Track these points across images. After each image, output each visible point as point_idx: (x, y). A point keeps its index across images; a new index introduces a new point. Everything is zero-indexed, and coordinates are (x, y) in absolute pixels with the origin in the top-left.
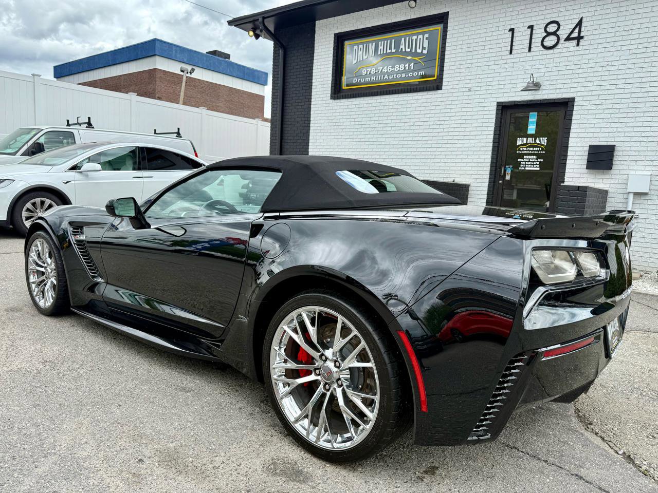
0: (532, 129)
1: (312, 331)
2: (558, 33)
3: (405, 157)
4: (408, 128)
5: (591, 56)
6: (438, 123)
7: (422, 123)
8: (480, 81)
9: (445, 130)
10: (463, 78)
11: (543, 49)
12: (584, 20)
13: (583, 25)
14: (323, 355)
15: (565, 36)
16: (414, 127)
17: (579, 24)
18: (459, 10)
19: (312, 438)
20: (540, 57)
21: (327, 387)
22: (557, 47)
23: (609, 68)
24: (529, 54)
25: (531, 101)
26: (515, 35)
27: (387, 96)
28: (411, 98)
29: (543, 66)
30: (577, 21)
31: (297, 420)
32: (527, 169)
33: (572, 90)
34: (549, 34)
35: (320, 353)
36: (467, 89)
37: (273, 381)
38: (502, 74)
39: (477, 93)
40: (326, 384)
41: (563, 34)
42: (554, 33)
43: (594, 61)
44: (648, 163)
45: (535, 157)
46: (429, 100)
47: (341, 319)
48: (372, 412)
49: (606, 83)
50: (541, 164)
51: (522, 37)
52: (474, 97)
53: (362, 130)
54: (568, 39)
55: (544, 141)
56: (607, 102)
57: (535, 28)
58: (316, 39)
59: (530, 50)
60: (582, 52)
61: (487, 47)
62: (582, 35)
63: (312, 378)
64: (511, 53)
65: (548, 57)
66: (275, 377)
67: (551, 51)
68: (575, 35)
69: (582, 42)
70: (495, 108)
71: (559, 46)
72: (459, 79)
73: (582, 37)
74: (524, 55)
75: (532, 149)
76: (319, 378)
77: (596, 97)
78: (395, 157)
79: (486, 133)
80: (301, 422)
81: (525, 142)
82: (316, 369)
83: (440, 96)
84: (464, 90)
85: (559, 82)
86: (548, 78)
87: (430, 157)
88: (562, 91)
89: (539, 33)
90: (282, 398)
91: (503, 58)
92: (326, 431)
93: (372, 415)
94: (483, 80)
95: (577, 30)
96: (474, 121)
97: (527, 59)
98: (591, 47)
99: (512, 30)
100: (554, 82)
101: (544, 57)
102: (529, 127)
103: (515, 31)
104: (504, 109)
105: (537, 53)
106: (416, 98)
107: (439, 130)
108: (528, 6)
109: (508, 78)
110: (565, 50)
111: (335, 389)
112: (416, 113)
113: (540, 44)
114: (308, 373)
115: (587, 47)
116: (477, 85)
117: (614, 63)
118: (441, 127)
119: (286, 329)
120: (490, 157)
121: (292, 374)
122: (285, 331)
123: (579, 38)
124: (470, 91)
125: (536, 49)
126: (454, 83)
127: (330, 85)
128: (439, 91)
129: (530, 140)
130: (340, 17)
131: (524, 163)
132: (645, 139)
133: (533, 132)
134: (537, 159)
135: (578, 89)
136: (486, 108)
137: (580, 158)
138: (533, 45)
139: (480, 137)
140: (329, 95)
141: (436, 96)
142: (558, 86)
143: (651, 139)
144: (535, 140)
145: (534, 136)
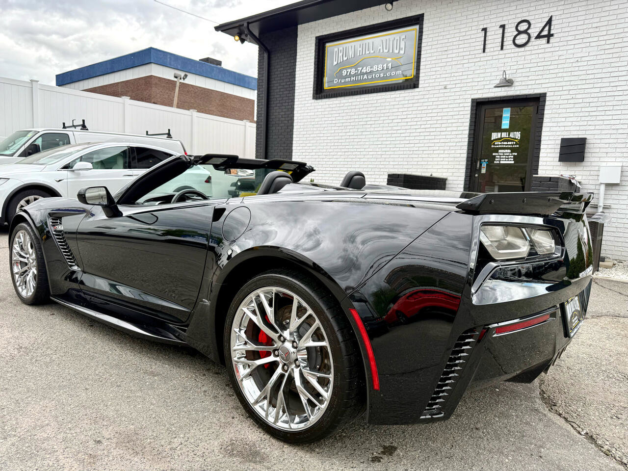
0: (505, 124)
1: (270, 311)
2: (529, 31)
3: (384, 153)
4: (387, 125)
5: (560, 53)
6: (416, 120)
7: (400, 121)
8: (455, 78)
9: (423, 126)
10: (438, 76)
11: (515, 47)
12: (553, 18)
13: (553, 23)
14: (281, 336)
15: (536, 34)
16: (392, 125)
17: (549, 22)
18: (434, 12)
19: (271, 420)
20: (512, 55)
21: (286, 367)
22: (528, 45)
23: (579, 64)
24: (501, 52)
25: (504, 97)
26: (488, 34)
27: (367, 96)
28: (389, 96)
29: (515, 63)
30: (547, 19)
31: (257, 402)
32: (501, 162)
33: (544, 86)
34: (520, 33)
35: (279, 334)
36: (443, 87)
37: (234, 363)
38: (476, 72)
39: (452, 90)
40: (285, 364)
41: (534, 32)
42: (525, 32)
43: (563, 57)
44: (618, 155)
45: (509, 151)
46: (407, 98)
47: (297, 299)
48: (327, 391)
49: (576, 78)
50: (515, 158)
51: (494, 36)
52: (449, 94)
53: (343, 128)
54: (539, 37)
55: (517, 135)
56: (578, 96)
57: (506, 27)
58: (298, 42)
59: (502, 49)
60: (552, 49)
61: (461, 46)
62: (552, 33)
63: (271, 359)
64: (484, 51)
65: (520, 54)
66: (236, 359)
67: (522, 49)
68: (545, 33)
69: (552, 40)
70: (470, 104)
71: (530, 44)
72: (434, 77)
73: (552, 35)
74: (497, 53)
75: (506, 143)
76: (278, 359)
77: (567, 92)
78: (375, 153)
79: (462, 128)
80: (261, 404)
81: (499, 137)
82: (275, 350)
83: (417, 94)
84: (440, 87)
85: (530, 78)
86: (520, 75)
87: (408, 152)
88: (534, 87)
89: (511, 32)
90: (242, 380)
91: (477, 56)
92: (284, 412)
93: (327, 394)
94: (458, 78)
95: (547, 28)
96: (449, 117)
97: (500, 57)
98: (561, 44)
99: (485, 30)
100: (526, 79)
101: (516, 55)
102: (503, 122)
103: (488, 30)
104: (479, 105)
105: (509, 51)
106: (394, 96)
108: (500, 6)
109: (481, 75)
110: (536, 47)
111: (293, 369)
112: (394, 110)
113: (511, 42)
114: (268, 354)
115: (556, 45)
116: (452, 82)
117: (583, 59)
118: (418, 123)
119: (246, 311)
120: (465, 151)
121: (252, 355)
122: (245, 313)
123: (549, 36)
124: (445, 88)
125: (508, 47)
126: (430, 81)
127: (312, 86)
128: (416, 90)
129: (504, 135)
130: (321, 21)
131: (498, 157)
132: (615, 132)
133: (507, 127)
134: (511, 153)
135: (549, 85)
136: (461, 105)
137: (553, 151)
138: (505, 43)
139: (457, 133)
140: (312, 95)
141: (413, 94)
142: (530, 82)
143: (621, 131)
144: (509, 135)
145: (508, 131)
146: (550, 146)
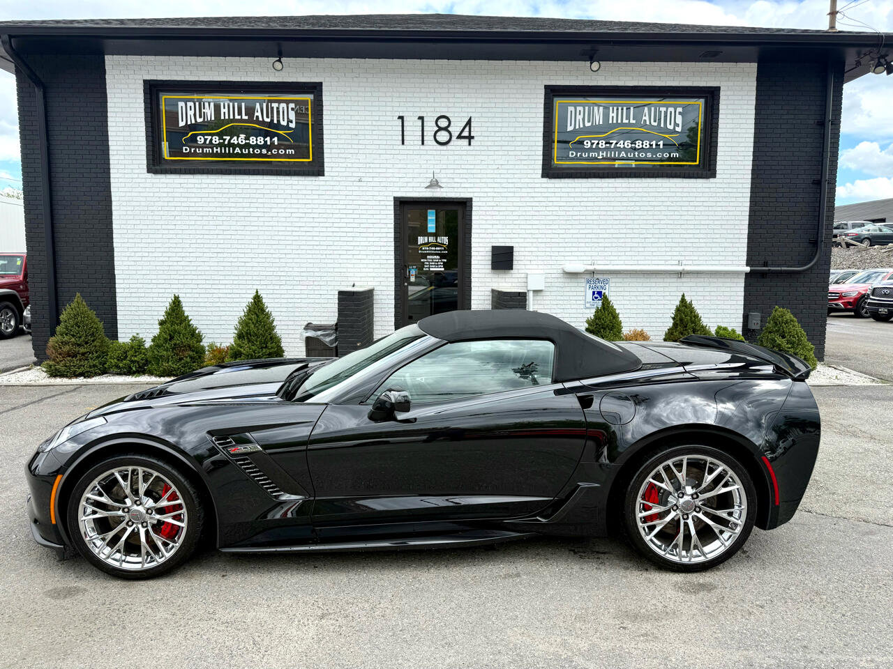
0: (431, 227)
2: (449, 129)
4: (284, 219)
5: (483, 158)
6: (325, 216)
7: (303, 215)
8: (371, 170)
9: (336, 225)
10: (350, 165)
11: (436, 144)
12: (472, 120)
13: (472, 124)
15: (457, 134)
16: (291, 219)
17: (469, 123)
18: (336, 83)
20: (435, 153)
22: (450, 144)
23: (500, 172)
24: (422, 147)
25: (431, 198)
26: (405, 124)
28: (282, 182)
29: (439, 162)
30: (467, 120)
32: (431, 269)
33: (469, 190)
34: (440, 129)
36: (357, 179)
38: (396, 166)
39: (369, 184)
41: (455, 130)
42: (446, 129)
43: (485, 163)
44: (540, 262)
45: (438, 257)
46: (309, 187)
49: (498, 185)
50: (445, 265)
51: (413, 127)
52: (365, 189)
53: (210, 218)
54: (460, 137)
55: (445, 240)
56: (502, 204)
57: (425, 119)
58: (108, 81)
59: (423, 144)
61: (374, 133)
62: (472, 135)
64: (403, 143)
65: (443, 153)
67: (444, 148)
68: (466, 134)
69: (473, 142)
70: (392, 203)
71: (451, 143)
72: (344, 165)
73: (473, 137)
74: (418, 147)
75: (434, 249)
77: (491, 199)
78: (270, 256)
79: (386, 230)
81: (426, 241)
83: (323, 183)
84: (353, 179)
85: (456, 180)
86: (444, 175)
87: (319, 256)
88: (460, 190)
89: (430, 128)
91: (395, 147)
94: (375, 170)
95: (467, 129)
97: (422, 152)
98: (482, 148)
99: (401, 118)
100: (451, 180)
101: (439, 153)
102: (429, 225)
103: (405, 119)
104: (402, 205)
105: (431, 148)
107: (327, 225)
109: (402, 171)
110: (458, 148)
112: (293, 201)
113: (432, 138)
115: (478, 148)
116: (368, 175)
117: (503, 167)
118: (329, 220)
120: (393, 257)
123: (470, 138)
124: (360, 181)
125: (429, 143)
126: (340, 169)
127: (144, 153)
128: (321, 178)
129: (431, 239)
130: (152, 58)
131: (427, 263)
132: (535, 240)
133: (434, 231)
134: (441, 259)
135: (475, 190)
136: (382, 203)
137: (483, 258)
138: (425, 138)
139: (380, 235)
140: (145, 167)
141: (317, 183)
142: (456, 185)
143: (540, 240)
144: (436, 240)
145: (436, 235)
146: (480, 254)
